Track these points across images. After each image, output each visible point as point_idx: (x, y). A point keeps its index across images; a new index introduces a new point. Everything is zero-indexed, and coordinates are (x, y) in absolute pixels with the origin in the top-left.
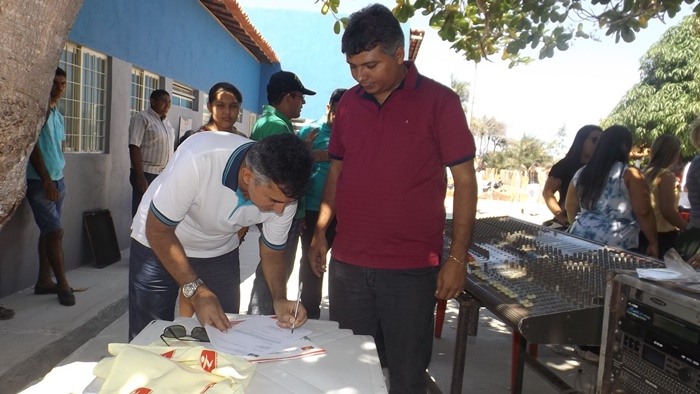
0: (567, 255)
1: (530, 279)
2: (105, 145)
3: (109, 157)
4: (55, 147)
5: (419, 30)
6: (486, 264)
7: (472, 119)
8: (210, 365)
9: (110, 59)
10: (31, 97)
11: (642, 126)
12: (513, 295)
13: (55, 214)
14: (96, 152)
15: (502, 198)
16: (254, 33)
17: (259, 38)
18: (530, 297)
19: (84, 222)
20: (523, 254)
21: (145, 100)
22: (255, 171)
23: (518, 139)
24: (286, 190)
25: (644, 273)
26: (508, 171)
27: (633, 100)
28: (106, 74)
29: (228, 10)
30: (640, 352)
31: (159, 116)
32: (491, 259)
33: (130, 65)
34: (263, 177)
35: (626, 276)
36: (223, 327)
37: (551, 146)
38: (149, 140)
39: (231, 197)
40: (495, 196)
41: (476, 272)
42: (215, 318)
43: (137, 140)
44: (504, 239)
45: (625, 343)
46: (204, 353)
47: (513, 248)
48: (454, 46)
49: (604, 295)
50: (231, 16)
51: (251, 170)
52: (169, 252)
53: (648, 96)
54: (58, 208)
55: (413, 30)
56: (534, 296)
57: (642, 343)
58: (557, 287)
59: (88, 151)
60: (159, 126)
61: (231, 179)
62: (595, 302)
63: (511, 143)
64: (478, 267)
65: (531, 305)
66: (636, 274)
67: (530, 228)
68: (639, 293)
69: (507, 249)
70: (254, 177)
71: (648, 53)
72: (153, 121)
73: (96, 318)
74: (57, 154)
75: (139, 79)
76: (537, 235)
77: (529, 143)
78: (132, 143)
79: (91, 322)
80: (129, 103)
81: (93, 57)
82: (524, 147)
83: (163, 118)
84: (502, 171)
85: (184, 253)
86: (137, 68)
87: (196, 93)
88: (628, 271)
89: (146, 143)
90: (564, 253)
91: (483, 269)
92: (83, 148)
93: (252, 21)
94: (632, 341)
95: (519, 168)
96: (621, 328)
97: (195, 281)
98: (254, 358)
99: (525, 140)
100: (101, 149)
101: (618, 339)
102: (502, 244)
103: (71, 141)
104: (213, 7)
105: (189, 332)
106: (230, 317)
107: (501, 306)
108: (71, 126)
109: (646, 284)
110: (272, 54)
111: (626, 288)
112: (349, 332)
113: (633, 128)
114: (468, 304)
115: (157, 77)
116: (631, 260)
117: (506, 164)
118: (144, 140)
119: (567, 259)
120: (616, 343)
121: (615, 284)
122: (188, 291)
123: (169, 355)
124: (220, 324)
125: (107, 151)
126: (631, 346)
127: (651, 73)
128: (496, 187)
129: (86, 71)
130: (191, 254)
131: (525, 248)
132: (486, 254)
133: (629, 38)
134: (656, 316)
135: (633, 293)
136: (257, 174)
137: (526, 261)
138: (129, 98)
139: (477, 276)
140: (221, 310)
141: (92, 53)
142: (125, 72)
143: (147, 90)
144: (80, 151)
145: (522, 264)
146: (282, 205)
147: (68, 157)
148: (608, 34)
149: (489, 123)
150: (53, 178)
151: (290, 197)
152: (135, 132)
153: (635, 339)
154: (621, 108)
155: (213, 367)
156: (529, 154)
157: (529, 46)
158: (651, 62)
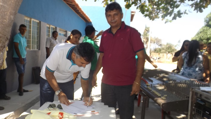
0: (178, 82)
1: (165, 90)
2: (39, 47)
3: (40, 51)
4: (23, 48)
5: (134, 11)
6: (151, 85)
7: (151, 38)
8: (61, 117)
9: (40, 22)
10: (3, 34)
11: (205, 39)
12: (159, 95)
13: (22, 68)
14: (36, 49)
15: (160, 62)
16: (83, 13)
17: (85, 15)
18: (165, 96)
19: (32, 70)
20: (164, 81)
21: (51, 34)
22: (76, 54)
23: (166, 44)
24: (86, 60)
25: (202, 88)
26: (162, 54)
27: (202, 31)
28: (39, 26)
29: (76, 7)
30: (202, 115)
31: (55, 39)
32: (154, 83)
33: (46, 24)
34: (78, 56)
35: (196, 90)
36: (67, 104)
37: (176, 46)
38: (52, 46)
39: (69, 62)
40: (158, 62)
41: (148, 87)
42: (65, 101)
43: (48, 46)
44: (158, 76)
45: (196, 112)
46: (60, 113)
47: (161, 79)
48: (144, 16)
49: (189, 95)
50: (76, 8)
51: (75, 54)
52: (51, 81)
53: (207, 30)
54: (24, 66)
55: (132, 11)
56: (166, 96)
57: (202, 112)
58: (174, 92)
59: (34, 49)
60: (55, 42)
61: (69, 57)
62: (186, 98)
63: (163, 45)
64: (149, 86)
65: (165, 98)
66: (199, 89)
67: (166, 73)
68: (201, 95)
69: (159, 79)
70: (76, 56)
71: (207, 16)
72: (53, 40)
73: (35, 100)
74: (24, 50)
75: (49, 28)
76: (169, 75)
77: (169, 45)
78: (47, 47)
79: (33, 101)
80: (46, 35)
81: (35, 22)
82: (167, 46)
83: (56, 39)
84: (161, 54)
85: (56, 81)
86: (48, 24)
87: (66, 32)
88: (197, 88)
89: (51, 47)
90: (177, 81)
91: (151, 86)
92: (32, 48)
93: (83, 10)
94: (198, 111)
95: (166, 53)
96: (195, 106)
97: (59, 90)
98: (75, 115)
99: (167, 44)
100: (37, 49)
101: (194, 110)
102: (158, 78)
103: (28, 46)
104: (71, 6)
105: (56, 106)
106: (70, 101)
107: (156, 99)
108: (28, 42)
109: (203, 92)
110: (89, 20)
111: (196, 94)
112: (107, 106)
113: (202, 40)
114: (145, 97)
115: (54, 27)
116: (199, 84)
117: (162, 52)
118: (50, 46)
119: (178, 83)
120: (194, 111)
121: (193, 92)
122: (57, 93)
123: (49, 114)
124: (66, 103)
125: (39, 49)
126: (198, 113)
127: (208, 22)
128: (159, 59)
129: (33, 26)
130: (59, 81)
131: (165, 79)
132: (152, 81)
133: (201, 11)
134: (207, 103)
135: (199, 95)
136: (77, 55)
137: (165, 84)
138: (46, 33)
139: (148, 89)
140: (67, 99)
141: (35, 20)
142: (45, 26)
143: (51, 31)
144: (31, 49)
145: (163, 84)
146: (85, 64)
147: (27, 51)
148: (194, 10)
149: (156, 39)
150: (23, 57)
151: (87, 62)
152: (47, 43)
153: (200, 110)
154: (198, 34)
155: (62, 118)
156: (169, 49)
157: (169, 16)
158: (208, 19)
